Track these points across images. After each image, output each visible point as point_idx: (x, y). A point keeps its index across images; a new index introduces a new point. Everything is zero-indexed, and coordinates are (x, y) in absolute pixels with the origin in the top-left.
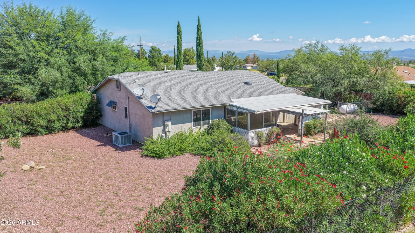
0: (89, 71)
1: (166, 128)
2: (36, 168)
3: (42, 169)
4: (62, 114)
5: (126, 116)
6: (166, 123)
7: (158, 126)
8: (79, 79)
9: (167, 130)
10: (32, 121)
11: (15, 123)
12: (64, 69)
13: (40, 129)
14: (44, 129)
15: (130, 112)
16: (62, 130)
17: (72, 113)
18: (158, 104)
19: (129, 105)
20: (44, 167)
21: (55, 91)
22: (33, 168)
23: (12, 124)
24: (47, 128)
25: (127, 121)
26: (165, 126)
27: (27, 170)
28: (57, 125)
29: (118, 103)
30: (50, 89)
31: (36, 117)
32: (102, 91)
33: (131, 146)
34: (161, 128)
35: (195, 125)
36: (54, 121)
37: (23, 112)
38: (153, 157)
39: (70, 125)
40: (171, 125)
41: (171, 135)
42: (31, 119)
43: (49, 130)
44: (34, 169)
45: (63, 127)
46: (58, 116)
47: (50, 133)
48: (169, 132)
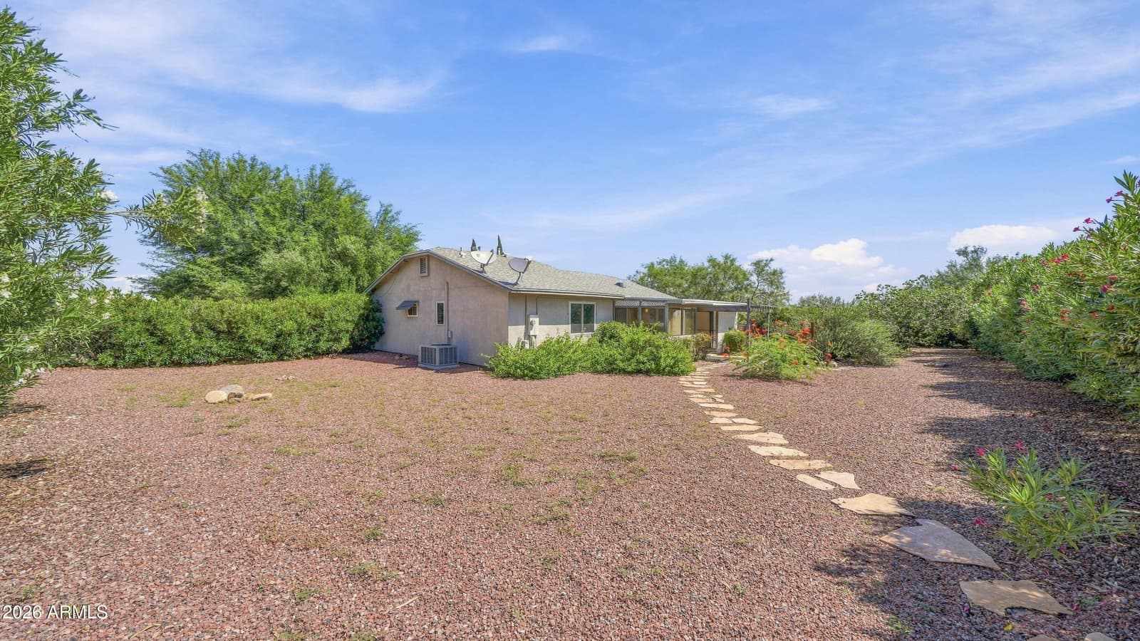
0: (362, 260)
1: (532, 329)
2: (247, 398)
3: (265, 398)
4: (309, 322)
5: (441, 320)
6: (531, 319)
7: (517, 324)
8: (342, 272)
9: (532, 333)
10: (241, 331)
11: (199, 334)
12: (312, 254)
13: (259, 350)
14: (267, 349)
15: (450, 308)
16: (306, 356)
17: (329, 322)
18: (524, 276)
19: (448, 300)
20: (269, 395)
21: (293, 287)
22: (240, 396)
23: (194, 335)
24: (274, 348)
25: (442, 329)
26: (528, 325)
27: (221, 402)
28: (295, 342)
29: (421, 301)
30: (284, 284)
31: (252, 323)
32: (385, 289)
33: (458, 368)
34: (522, 328)
35: (573, 331)
36: (290, 335)
37: (223, 312)
38: (523, 377)
39: (323, 346)
40: (540, 324)
41: (538, 342)
42: (238, 328)
43: (279, 351)
44: (242, 399)
45: (308, 350)
46: (300, 325)
47: (280, 359)
48: (535, 336)
